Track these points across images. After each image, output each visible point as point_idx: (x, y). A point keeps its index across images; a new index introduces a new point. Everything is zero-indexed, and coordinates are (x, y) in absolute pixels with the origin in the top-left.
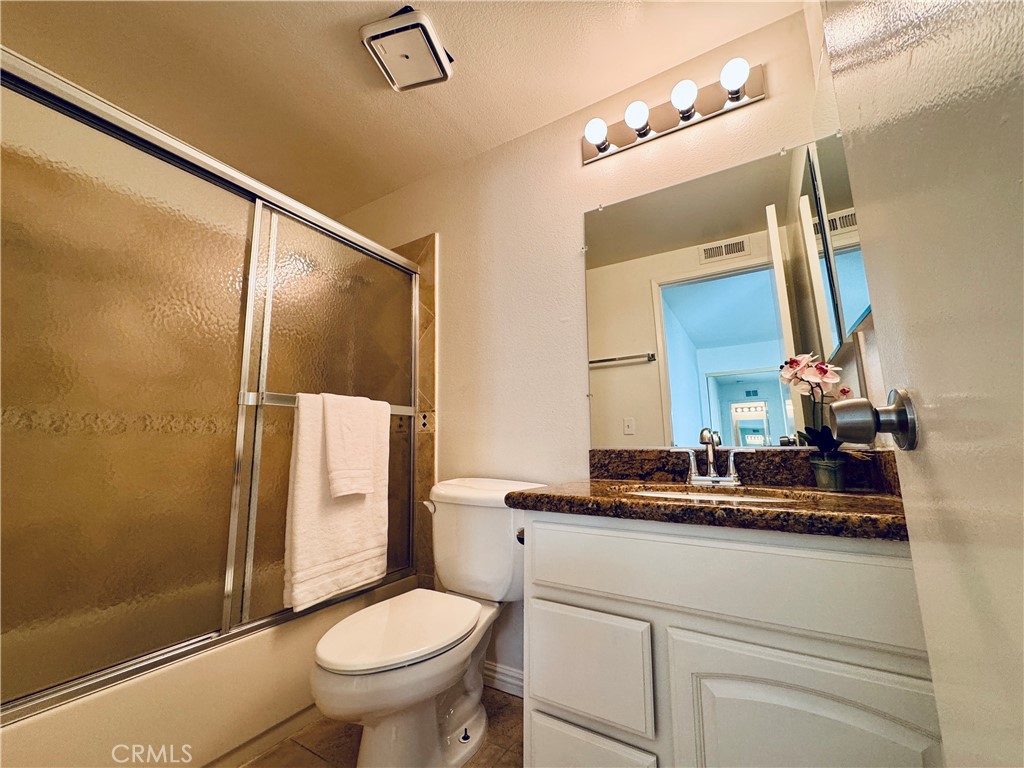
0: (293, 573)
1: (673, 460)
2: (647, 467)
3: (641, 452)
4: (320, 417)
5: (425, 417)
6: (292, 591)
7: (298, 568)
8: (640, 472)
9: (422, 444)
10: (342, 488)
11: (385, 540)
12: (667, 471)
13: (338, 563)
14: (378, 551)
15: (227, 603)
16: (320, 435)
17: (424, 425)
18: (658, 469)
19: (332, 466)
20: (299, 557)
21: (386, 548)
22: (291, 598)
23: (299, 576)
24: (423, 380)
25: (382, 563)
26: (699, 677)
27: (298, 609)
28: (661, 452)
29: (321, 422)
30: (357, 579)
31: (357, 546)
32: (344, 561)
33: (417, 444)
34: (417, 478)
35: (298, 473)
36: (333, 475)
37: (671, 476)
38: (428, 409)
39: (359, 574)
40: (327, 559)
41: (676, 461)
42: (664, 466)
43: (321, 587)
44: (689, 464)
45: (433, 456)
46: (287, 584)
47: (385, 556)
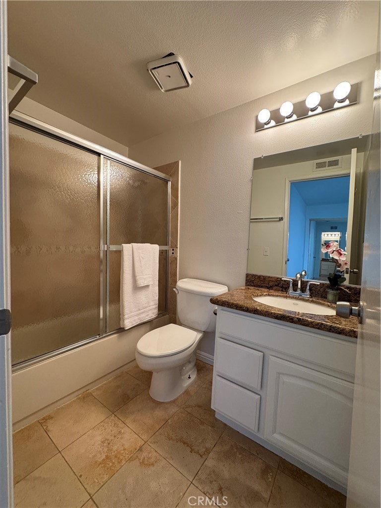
0: (124, 316)
1: (282, 282)
2: (271, 284)
3: (269, 277)
4: (131, 254)
5: (173, 250)
6: (124, 322)
7: (126, 314)
8: (267, 286)
9: (172, 262)
10: (141, 283)
11: (157, 302)
12: (280, 287)
13: (140, 311)
14: (154, 307)
15: (101, 323)
16: (131, 261)
17: (173, 253)
18: (276, 285)
19: (137, 274)
20: (126, 310)
21: (157, 305)
22: (124, 325)
23: (126, 316)
24: (172, 233)
25: (156, 311)
26: (279, 374)
27: (127, 329)
28: (278, 278)
29: (132, 256)
30: (147, 317)
31: (147, 305)
32: (142, 311)
33: (170, 262)
34: (169, 276)
35: (124, 278)
36: (138, 278)
37: (281, 289)
38: (174, 247)
39: (147, 315)
40: (136, 310)
41: (284, 283)
42: (278, 284)
43: (134, 320)
44: (289, 285)
45: (176, 267)
46: (121, 319)
47: (157, 308)
